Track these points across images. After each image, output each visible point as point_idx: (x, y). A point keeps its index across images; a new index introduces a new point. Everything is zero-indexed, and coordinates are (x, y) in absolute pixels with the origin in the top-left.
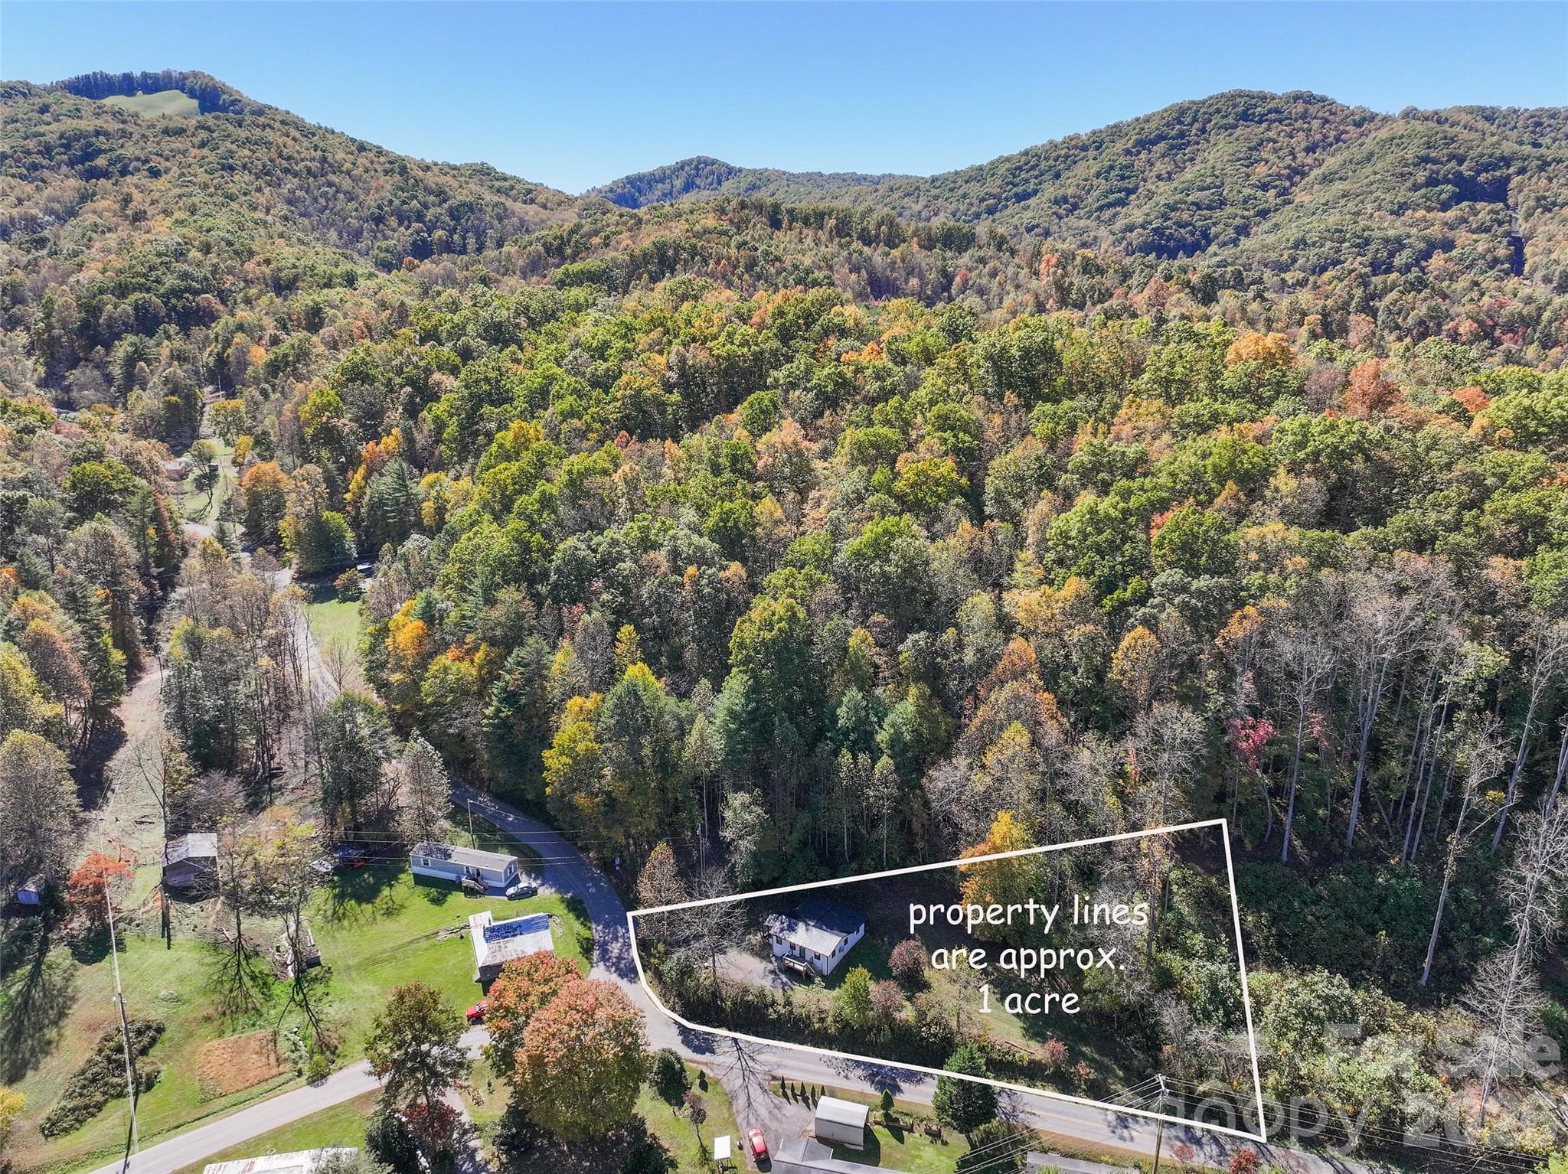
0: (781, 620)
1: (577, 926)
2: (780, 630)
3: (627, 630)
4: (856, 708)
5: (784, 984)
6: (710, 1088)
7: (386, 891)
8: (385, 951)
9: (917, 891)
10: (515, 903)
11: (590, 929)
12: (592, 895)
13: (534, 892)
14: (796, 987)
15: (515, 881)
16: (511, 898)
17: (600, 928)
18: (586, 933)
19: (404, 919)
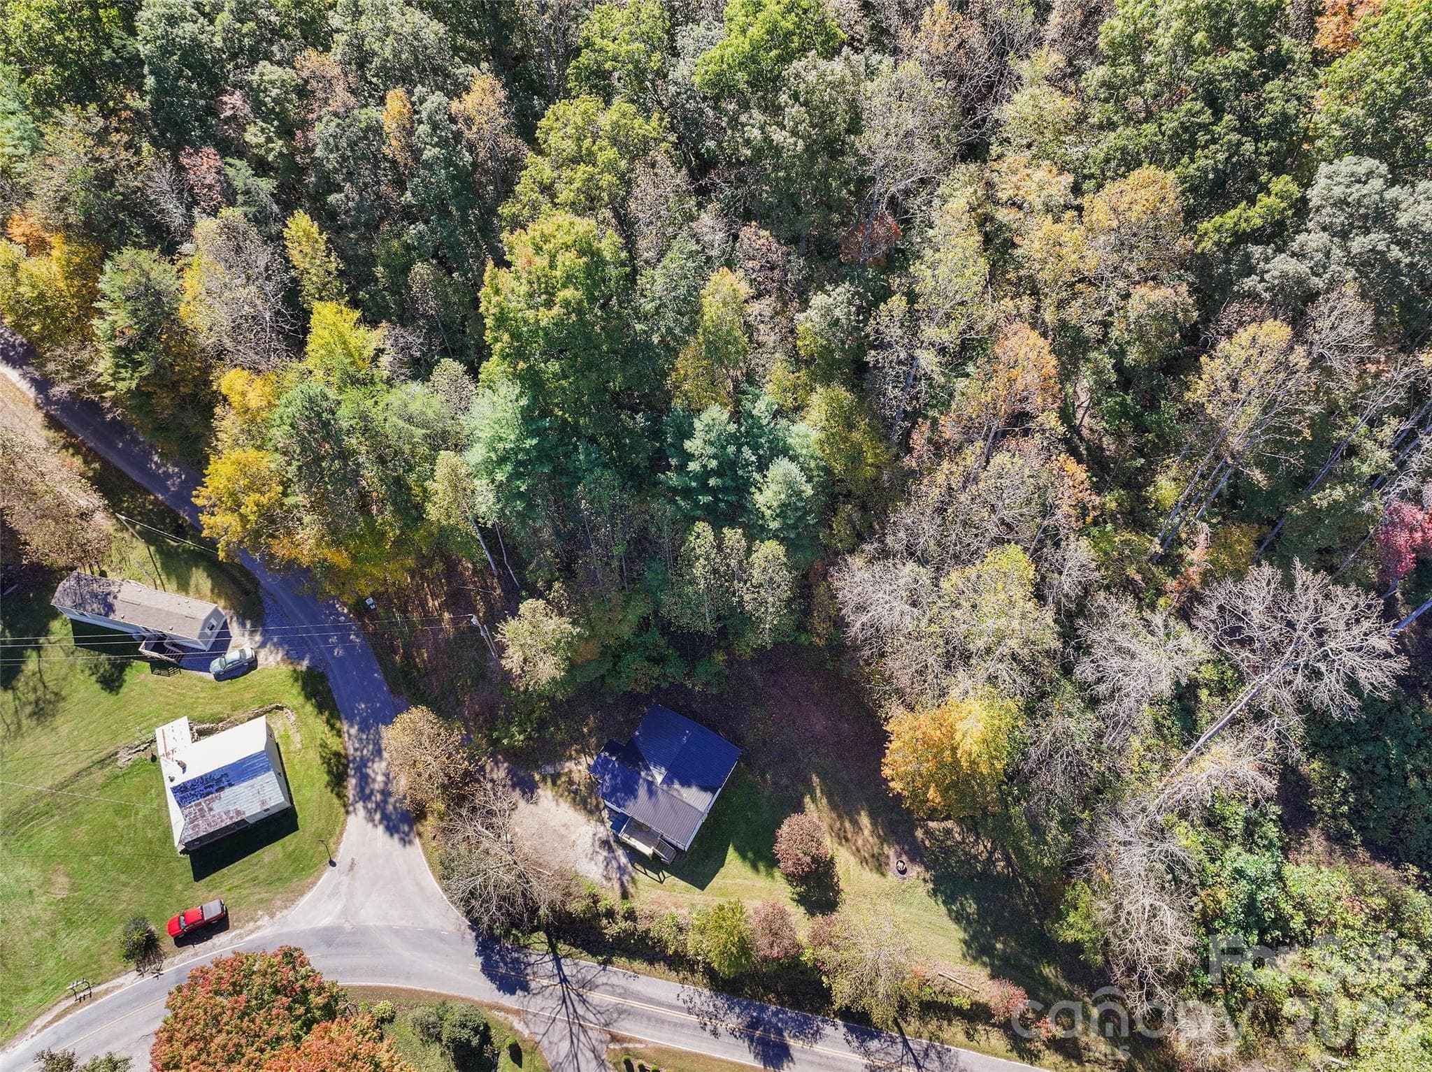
0: (569, 280)
1: (319, 725)
2: (566, 303)
3: (301, 224)
4: (721, 443)
5: (621, 870)
6: (526, 1059)
7: (31, 665)
8: (39, 796)
9: (815, 687)
10: (226, 686)
11: (339, 733)
12: (339, 660)
13: (252, 665)
14: (640, 877)
15: (221, 643)
16: (219, 677)
17: (353, 731)
18: (334, 744)
19: (64, 725)
